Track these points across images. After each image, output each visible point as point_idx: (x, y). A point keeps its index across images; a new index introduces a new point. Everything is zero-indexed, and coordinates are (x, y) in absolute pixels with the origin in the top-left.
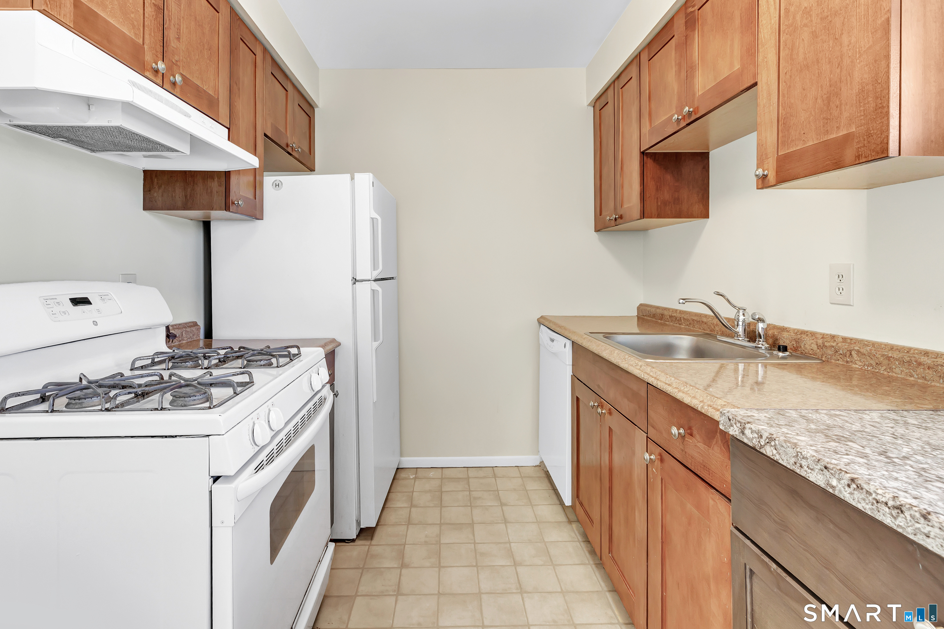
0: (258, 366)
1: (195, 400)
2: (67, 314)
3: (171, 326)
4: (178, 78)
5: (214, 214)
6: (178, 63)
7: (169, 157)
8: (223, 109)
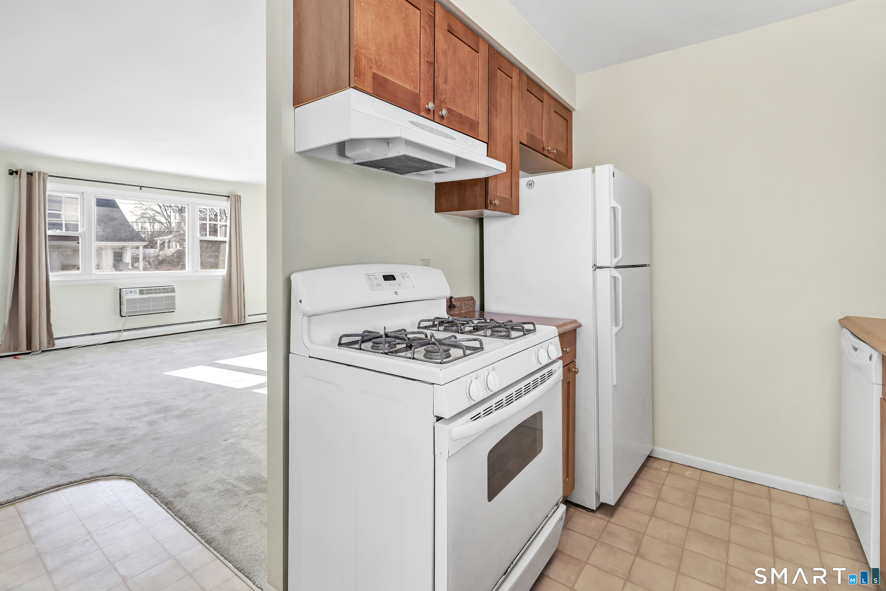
0: (498, 336)
1: (438, 355)
2: (380, 286)
3: (454, 299)
4: (444, 112)
5: (486, 213)
6: (446, 101)
7: (445, 172)
8: (483, 129)
